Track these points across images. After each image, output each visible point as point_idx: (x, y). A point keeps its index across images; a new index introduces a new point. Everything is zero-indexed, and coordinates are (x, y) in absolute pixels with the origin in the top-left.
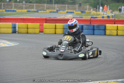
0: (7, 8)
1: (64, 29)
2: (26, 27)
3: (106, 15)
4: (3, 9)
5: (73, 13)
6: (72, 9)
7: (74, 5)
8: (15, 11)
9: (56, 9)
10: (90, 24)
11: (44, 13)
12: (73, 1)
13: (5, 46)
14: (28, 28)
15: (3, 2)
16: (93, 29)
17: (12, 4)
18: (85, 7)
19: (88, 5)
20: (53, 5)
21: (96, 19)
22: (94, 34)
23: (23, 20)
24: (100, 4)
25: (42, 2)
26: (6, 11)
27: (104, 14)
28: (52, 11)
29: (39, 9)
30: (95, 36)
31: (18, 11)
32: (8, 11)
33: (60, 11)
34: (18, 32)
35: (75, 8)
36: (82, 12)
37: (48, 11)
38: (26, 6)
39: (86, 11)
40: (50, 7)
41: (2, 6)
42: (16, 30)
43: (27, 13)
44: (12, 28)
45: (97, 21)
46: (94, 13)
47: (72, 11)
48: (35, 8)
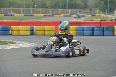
0: (26, 13)
1: (77, 31)
2: (43, 30)
3: (114, 17)
4: (22, 14)
5: (85, 16)
6: (84, 13)
7: (86, 10)
8: (33, 15)
9: (69, 13)
10: (100, 26)
11: (58, 17)
12: (85, 6)
13: (24, 47)
14: (44, 31)
15: (22, 8)
16: (102, 30)
17: (30, 9)
18: (95, 11)
19: (98, 9)
20: (67, 9)
21: (105, 21)
22: (103, 35)
23: (40, 23)
24: (109, 8)
25: (57, 7)
26: (25, 15)
27: (112, 17)
28: (66, 15)
29: (55, 13)
30: (105, 36)
31: (35, 15)
32: (27, 15)
33: (73, 15)
34: (35, 34)
35: (86, 12)
36: (93, 16)
37: (62, 15)
38: (43, 11)
39: (96, 15)
40: (64, 12)
41: (22, 11)
42: (34, 32)
43: (43, 17)
44: (30, 31)
45: (107, 23)
46: (103, 16)
47: (84, 15)
48: (50, 13)
